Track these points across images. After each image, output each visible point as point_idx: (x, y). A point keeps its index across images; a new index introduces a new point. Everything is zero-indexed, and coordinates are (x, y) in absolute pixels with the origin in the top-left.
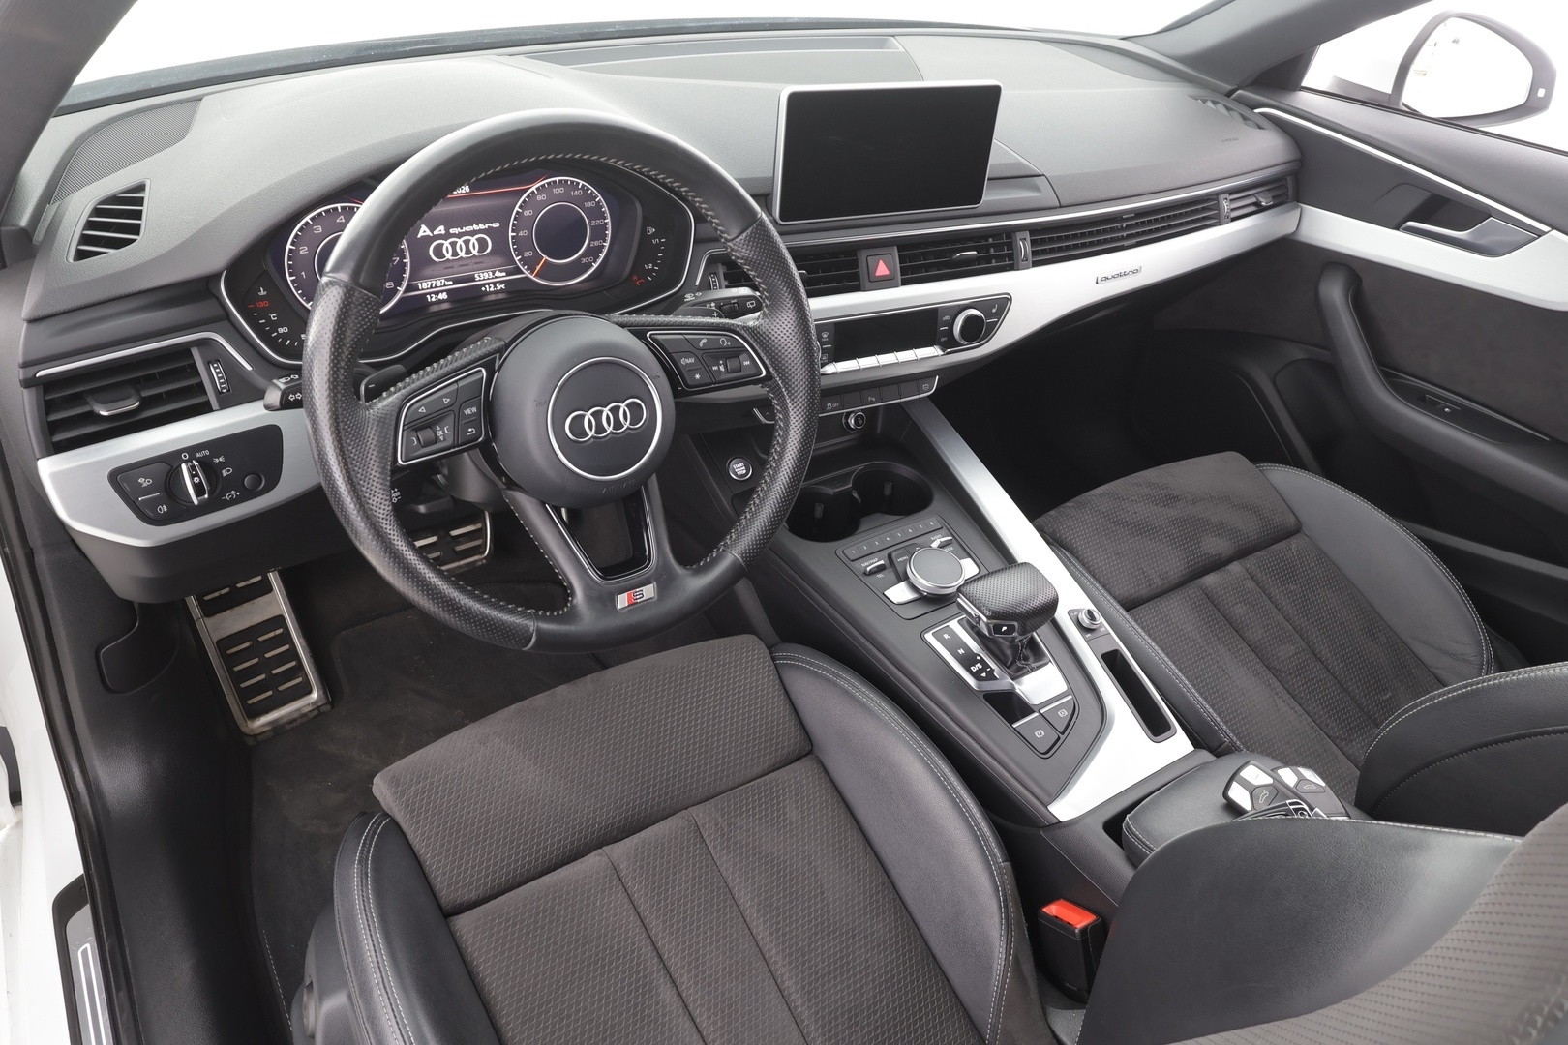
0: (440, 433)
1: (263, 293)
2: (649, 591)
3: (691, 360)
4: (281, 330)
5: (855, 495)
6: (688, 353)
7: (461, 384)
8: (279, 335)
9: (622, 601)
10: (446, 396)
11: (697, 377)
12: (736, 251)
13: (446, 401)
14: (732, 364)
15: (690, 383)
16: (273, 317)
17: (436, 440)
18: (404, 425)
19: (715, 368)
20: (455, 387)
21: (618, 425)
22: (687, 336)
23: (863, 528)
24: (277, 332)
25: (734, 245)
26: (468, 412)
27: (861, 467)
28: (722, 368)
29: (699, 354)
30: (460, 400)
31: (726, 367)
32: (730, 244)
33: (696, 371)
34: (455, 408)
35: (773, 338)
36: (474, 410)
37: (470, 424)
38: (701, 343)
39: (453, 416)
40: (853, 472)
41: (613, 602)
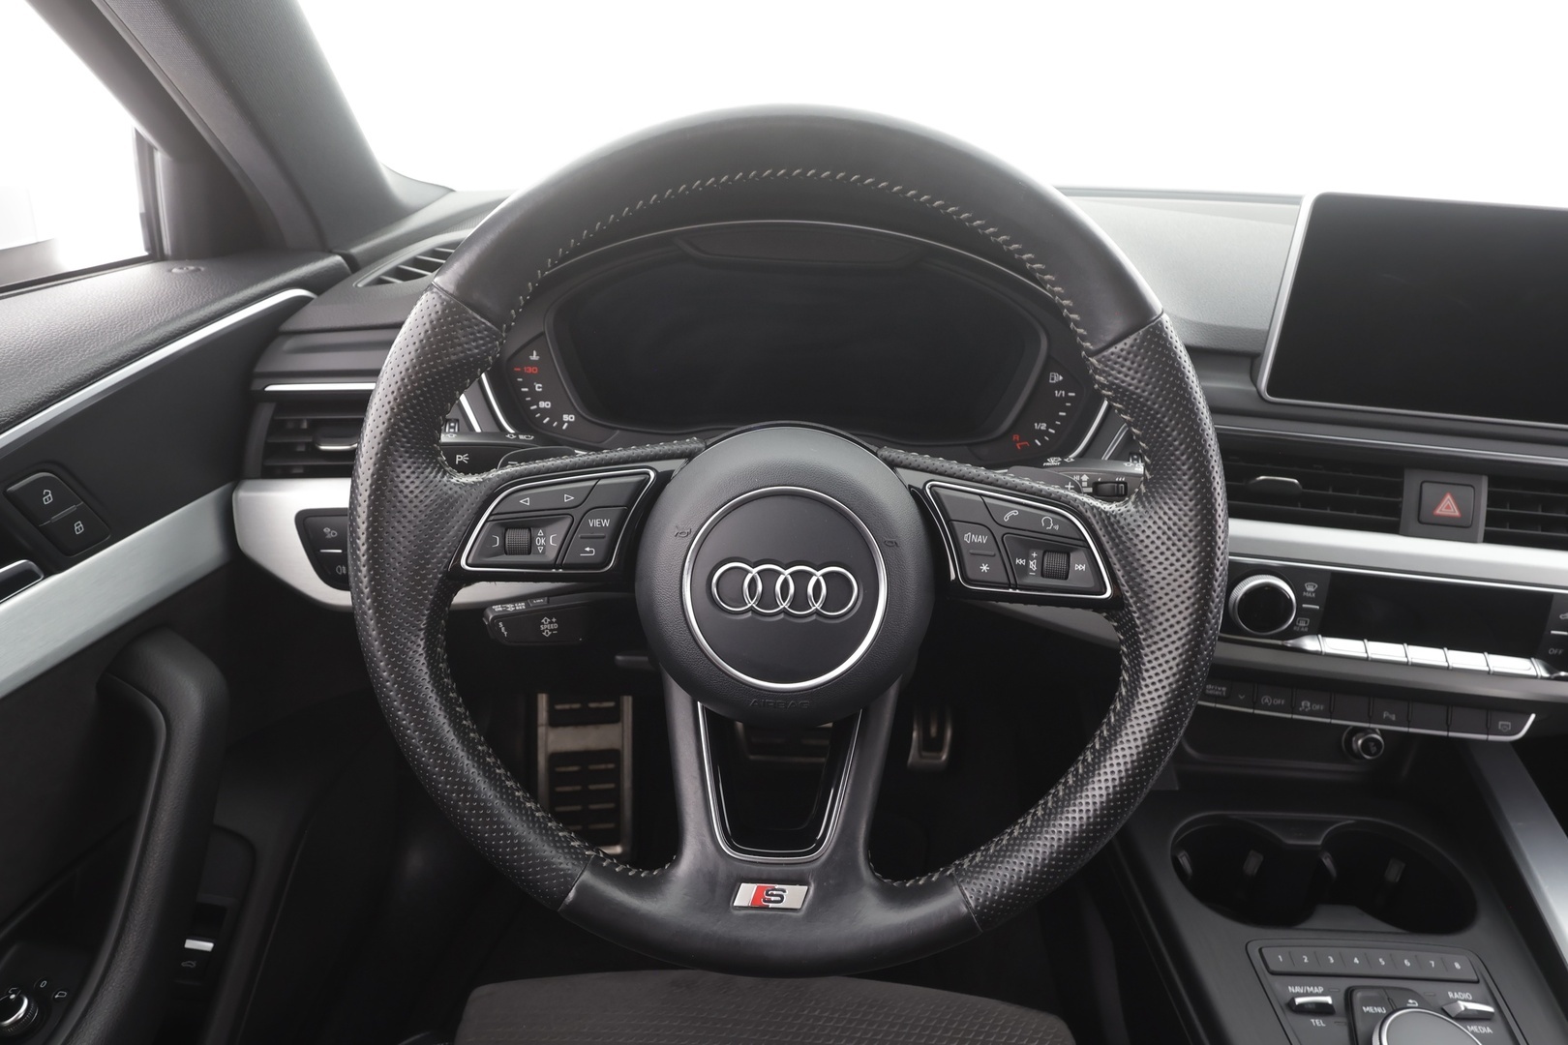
0: (540, 541)
1: (535, 357)
2: (794, 896)
3: (982, 539)
4: (543, 404)
5: (1327, 862)
6: (978, 526)
7: (601, 482)
8: (539, 410)
9: (746, 894)
10: (569, 492)
11: (985, 568)
12: (1101, 372)
13: (568, 499)
14: (1055, 561)
15: (970, 574)
16: (538, 387)
17: (529, 549)
18: (491, 515)
19: (1020, 562)
20: (593, 483)
21: (800, 601)
22: (987, 500)
23: (1315, 922)
24: (538, 405)
25: (1099, 361)
26: (595, 523)
27: (1349, 820)
28: (1033, 565)
29: (999, 532)
30: (587, 505)
31: (1041, 564)
32: (1093, 360)
33: (986, 557)
34: (577, 513)
35: (1142, 537)
36: (606, 523)
37: (591, 539)
38: (1008, 516)
39: (568, 521)
40: (1332, 823)
41: (733, 892)
